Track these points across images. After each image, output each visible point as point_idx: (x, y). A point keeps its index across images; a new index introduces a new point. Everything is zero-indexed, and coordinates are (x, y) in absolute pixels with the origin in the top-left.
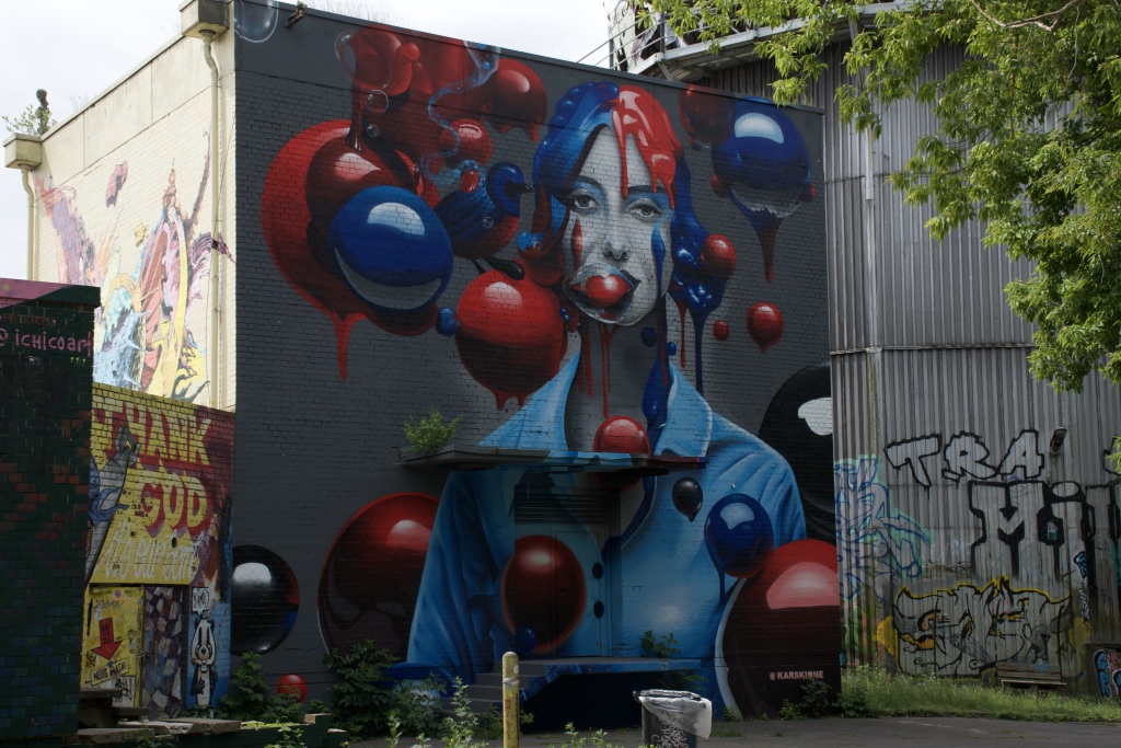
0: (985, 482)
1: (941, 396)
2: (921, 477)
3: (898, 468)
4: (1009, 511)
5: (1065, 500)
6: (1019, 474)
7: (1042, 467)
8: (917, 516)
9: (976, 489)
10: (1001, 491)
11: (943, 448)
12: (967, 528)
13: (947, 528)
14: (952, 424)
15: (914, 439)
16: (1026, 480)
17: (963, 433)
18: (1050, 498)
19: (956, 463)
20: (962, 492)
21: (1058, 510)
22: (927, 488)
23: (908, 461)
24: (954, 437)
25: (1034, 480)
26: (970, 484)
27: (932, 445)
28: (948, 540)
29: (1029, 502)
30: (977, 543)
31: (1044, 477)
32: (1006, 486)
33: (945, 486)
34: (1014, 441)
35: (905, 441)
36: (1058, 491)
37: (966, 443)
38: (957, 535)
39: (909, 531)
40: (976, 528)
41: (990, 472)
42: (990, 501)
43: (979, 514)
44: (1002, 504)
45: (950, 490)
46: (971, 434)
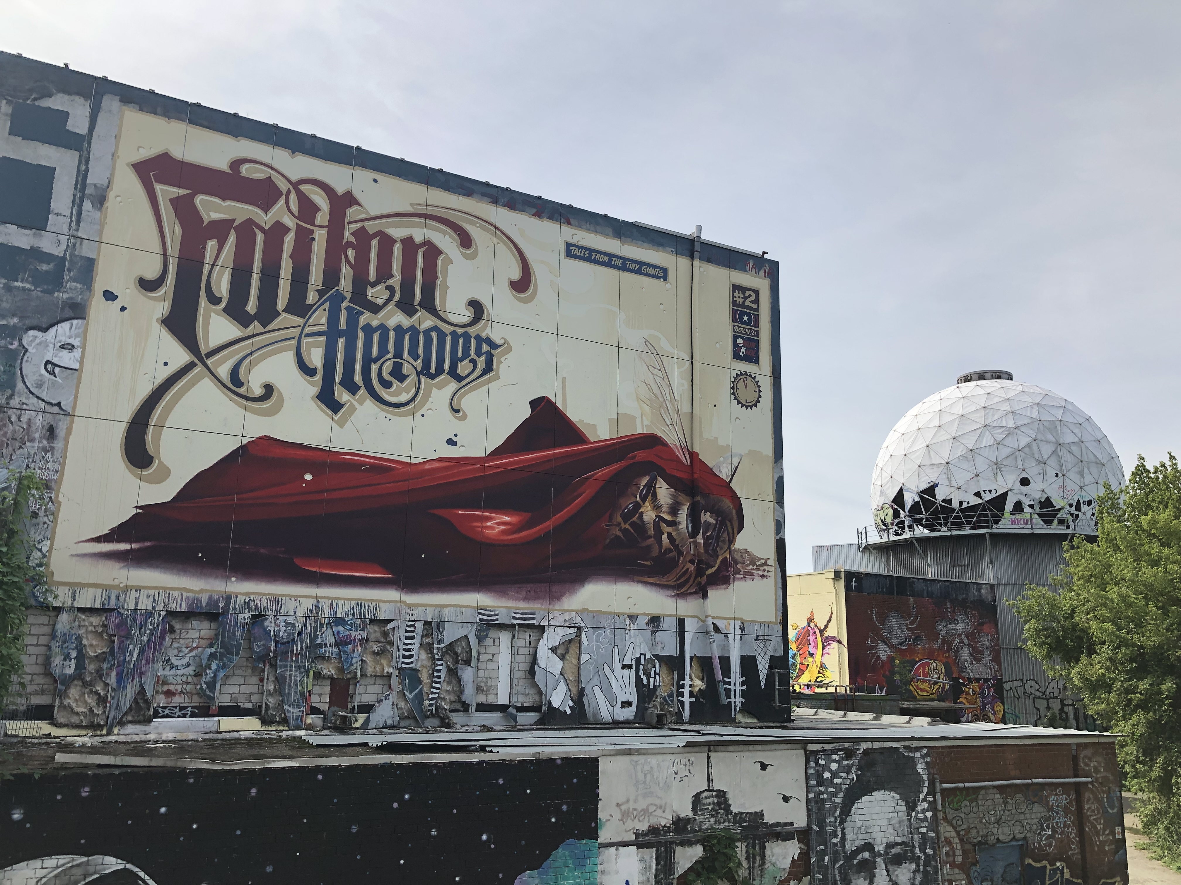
0: (1039, 698)
1: (1022, 665)
2: (1016, 695)
3: (1007, 691)
4: (1048, 708)
5: (1068, 705)
6: (1052, 695)
7: (1060, 693)
8: (1015, 708)
9: (1036, 700)
10: (1046, 701)
11: (1023, 684)
12: (1033, 714)
13: (1026, 713)
14: (1026, 676)
15: (1013, 681)
16: (1054, 698)
17: (1030, 679)
18: (1063, 705)
19: (1029, 690)
20: (1031, 700)
21: (1066, 709)
22: (1018, 699)
23: (1011, 688)
24: (1027, 680)
25: (1057, 697)
26: (1034, 698)
27: (1019, 683)
28: (1026, 718)
29: (1056, 705)
30: (1037, 719)
31: (1061, 696)
32: (1047, 700)
33: (1025, 698)
34: (1049, 683)
35: (1009, 681)
36: (1066, 702)
37: (1032, 683)
38: (1030, 716)
39: (1012, 714)
40: (1037, 714)
41: (1041, 694)
42: (1042, 705)
43: (1038, 709)
44: (1046, 706)
45: (1027, 700)
46: (1034, 680)
